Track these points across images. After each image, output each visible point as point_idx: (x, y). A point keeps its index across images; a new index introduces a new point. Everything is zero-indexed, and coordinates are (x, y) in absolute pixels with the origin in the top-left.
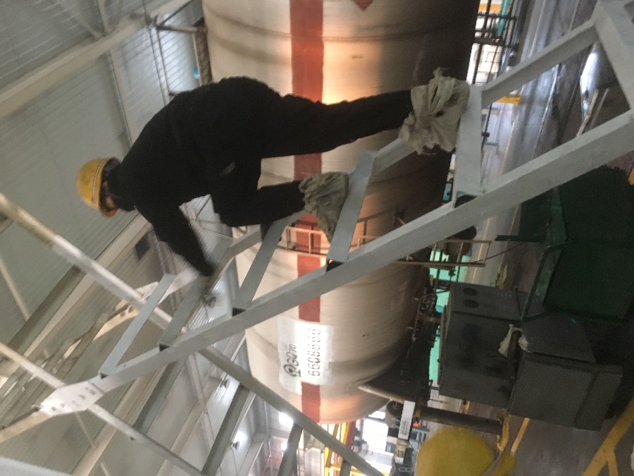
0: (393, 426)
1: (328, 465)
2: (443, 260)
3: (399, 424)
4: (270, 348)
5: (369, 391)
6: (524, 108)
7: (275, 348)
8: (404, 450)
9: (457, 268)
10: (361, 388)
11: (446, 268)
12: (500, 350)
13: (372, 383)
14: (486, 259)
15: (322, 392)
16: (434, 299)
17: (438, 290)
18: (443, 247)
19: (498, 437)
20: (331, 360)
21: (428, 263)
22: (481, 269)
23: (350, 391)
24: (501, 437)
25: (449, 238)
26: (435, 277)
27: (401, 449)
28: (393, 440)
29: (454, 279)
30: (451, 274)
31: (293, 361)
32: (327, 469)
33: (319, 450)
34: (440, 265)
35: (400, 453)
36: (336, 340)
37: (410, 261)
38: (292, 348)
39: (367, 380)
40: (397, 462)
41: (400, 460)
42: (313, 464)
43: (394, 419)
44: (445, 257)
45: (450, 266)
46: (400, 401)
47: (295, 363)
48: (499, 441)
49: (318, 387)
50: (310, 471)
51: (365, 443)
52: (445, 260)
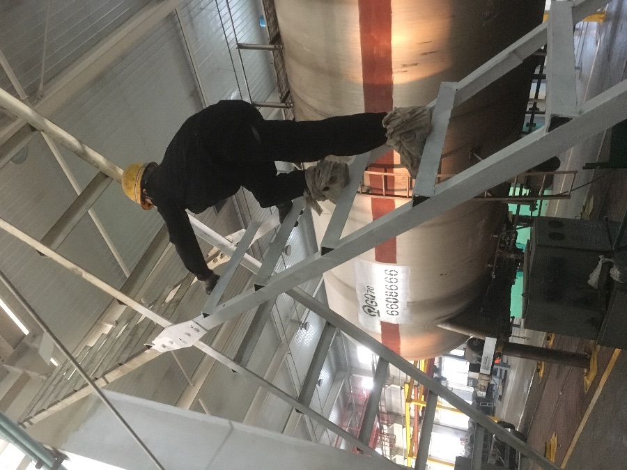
0: (474, 362)
1: (409, 400)
2: (523, 194)
3: (480, 360)
4: (349, 290)
5: (448, 328)
6: (610, 25)
7: (354, 290)
8: (486, 385)
9: (539, 202)
10: (439, 326)
11: (526, 202)
12: (589, 282)
13: (451, 321)
14: (571, 191)
15: (401, 331)
16: (514, 235)
17: (518, 227)
18: (523, 181)
19: (585, 371)
20: (409, 300)
21: (507, 199)
22: (564, 201)
23: (428, 328)
24: (589, 370)
25: (529, 171)
26: (514, 213)
27: (483, 383)
28: (475, 375)
29: (535, 213)
30: (533, 209)
31: (372, 302)
32: (408, 404)
33: (399, 387)
34: (520, 200)
35: (483, 388)
36: (413, 281)
37: (488, 197)
38: (370, 289)
39: (446, 318)
40: (479, 396)
41: (483, 394)
42: (393, 399)
43: (475, 355)
44: (525, 191)
45: (531, 201)
46: (481, 338)
47: (374, 304)
48: (587, 375)
49: (398, 325)
50: (391, 406)
51: (445, 379)
52: (525, 194)
